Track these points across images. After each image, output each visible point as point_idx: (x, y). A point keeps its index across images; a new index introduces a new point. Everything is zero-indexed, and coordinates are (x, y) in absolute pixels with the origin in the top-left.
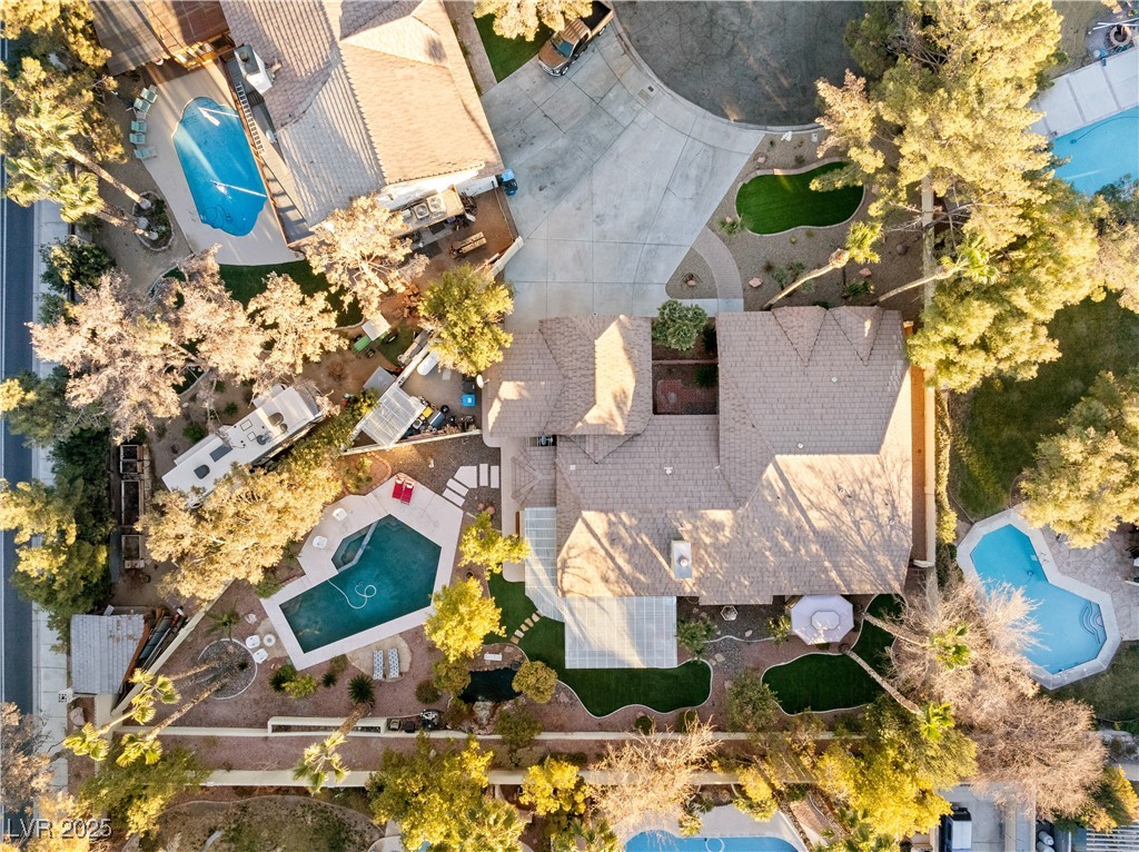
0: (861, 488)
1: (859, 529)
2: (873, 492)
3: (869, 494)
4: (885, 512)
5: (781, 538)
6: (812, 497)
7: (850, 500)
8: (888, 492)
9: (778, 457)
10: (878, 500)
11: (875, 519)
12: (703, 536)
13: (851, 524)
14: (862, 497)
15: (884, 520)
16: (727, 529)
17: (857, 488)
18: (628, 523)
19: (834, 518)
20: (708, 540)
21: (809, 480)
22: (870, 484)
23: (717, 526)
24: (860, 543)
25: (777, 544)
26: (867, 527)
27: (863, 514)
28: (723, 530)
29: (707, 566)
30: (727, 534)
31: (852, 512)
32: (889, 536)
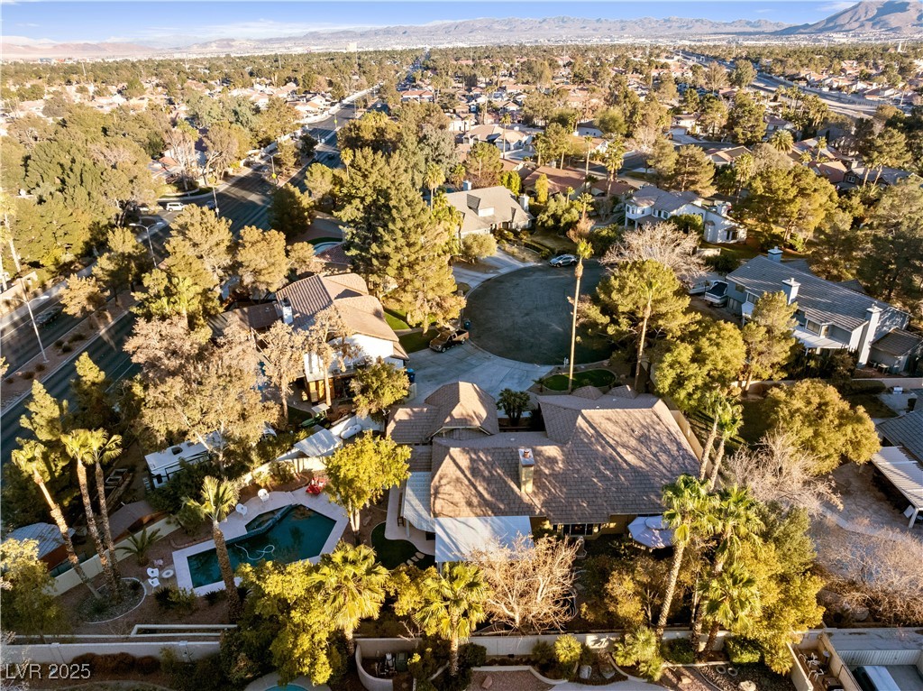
0: (649, 431)
1: (659, 460)
2: (658, 434)
3: (655, 435)
4: (673, 448)
5: (602, 468)
6: (616, 438)
7: (644, 439)
8: (670, 433)
9: (583, 411)
10: (665, 440)
11: (667, 452)
12: (542, 468)
13: (651, 456)
14: (652, 437)
15: (676, 453)
16: (560, 462)
17: (646, 431)
18: (484, 459)
19: (637, 453)
20: (547, 471)
21: (610, 427)
22: (654, 429)
23: (552, 461)
24: (664, 471)
25: (600, 472)
26: (664, 458)
27: (657, 449)
28: (557, 463)
29: (550, 490)
30: (561, 466)
31: (648, 448)
32: (684, 464)
